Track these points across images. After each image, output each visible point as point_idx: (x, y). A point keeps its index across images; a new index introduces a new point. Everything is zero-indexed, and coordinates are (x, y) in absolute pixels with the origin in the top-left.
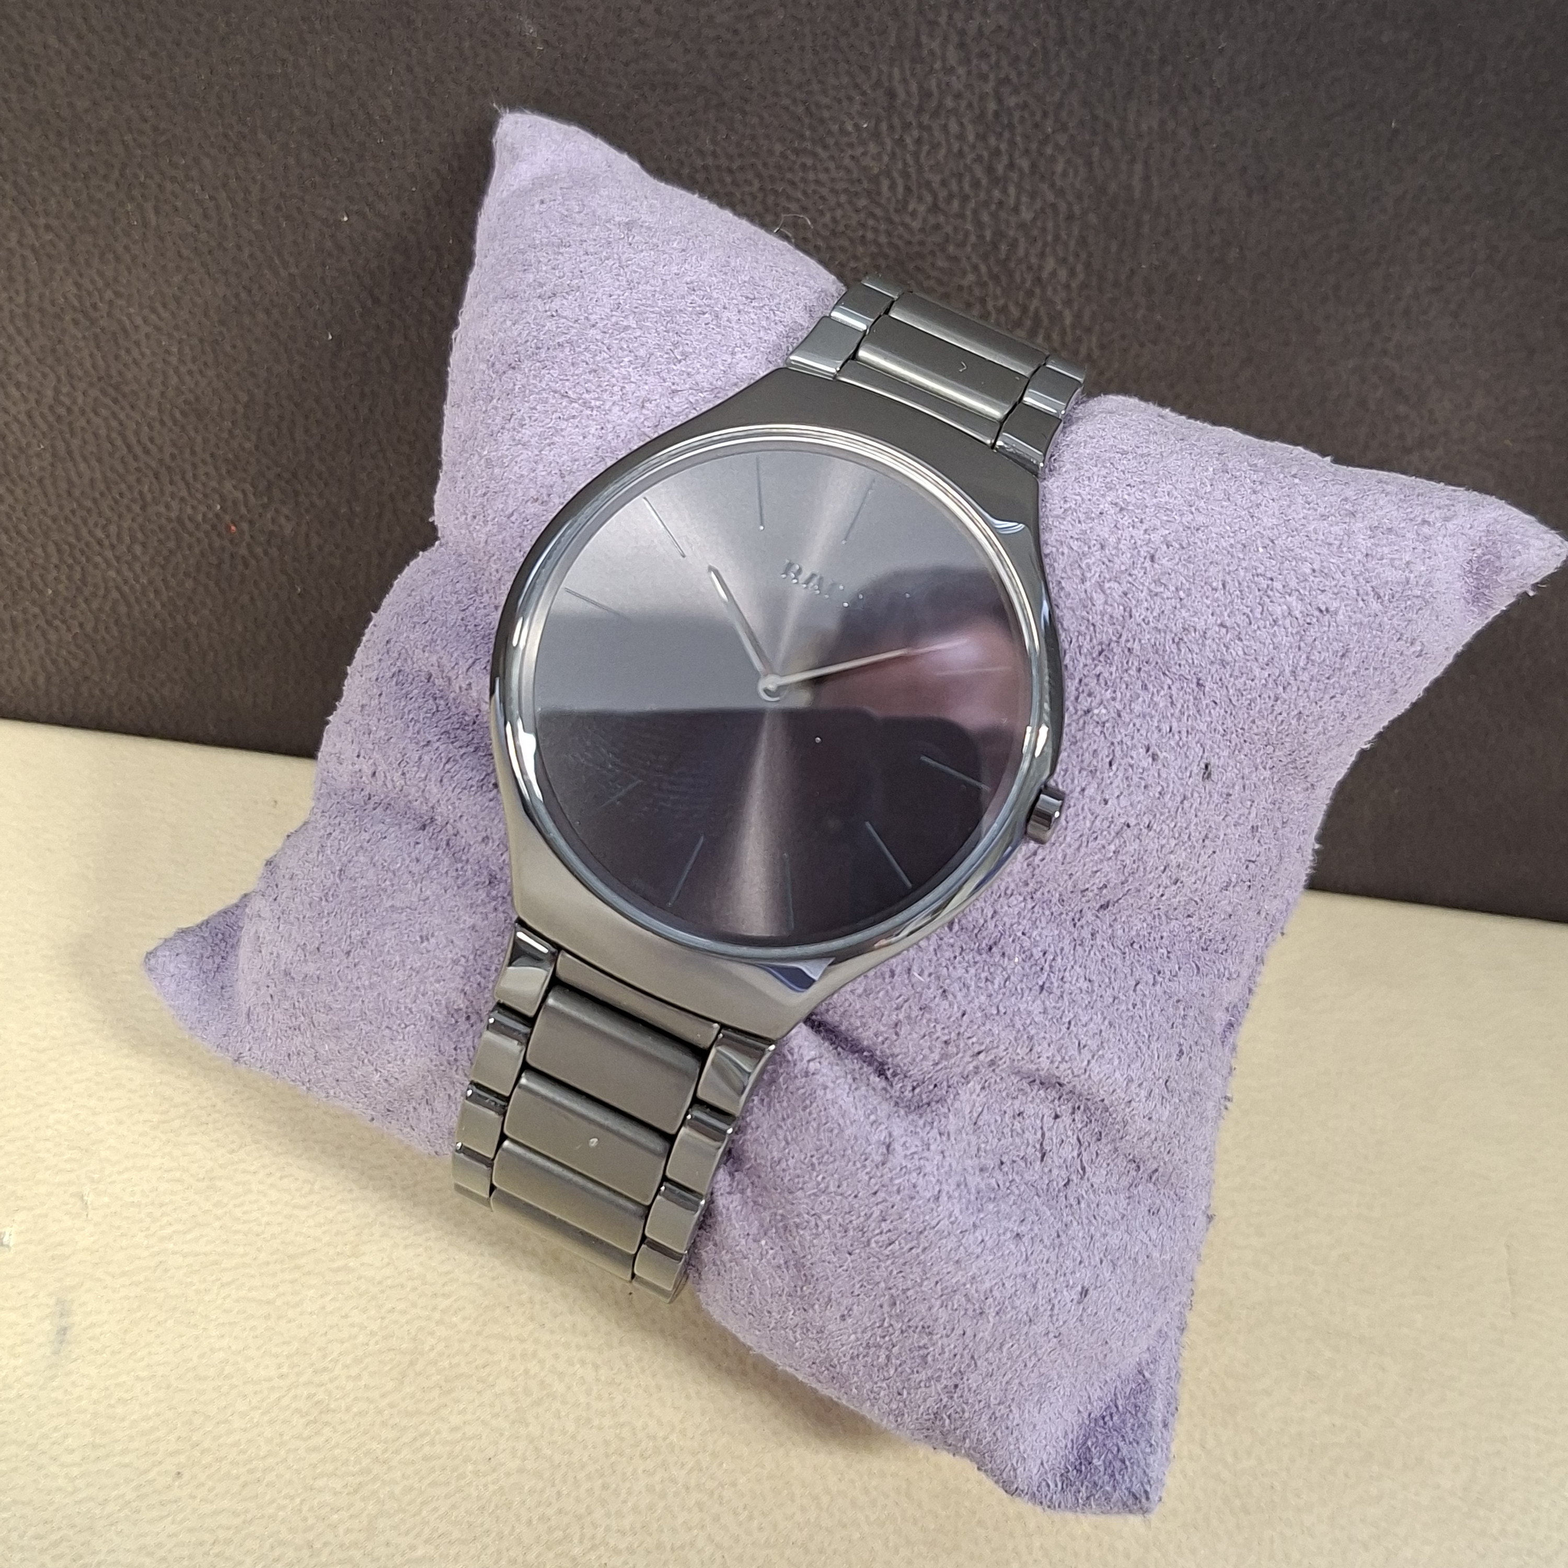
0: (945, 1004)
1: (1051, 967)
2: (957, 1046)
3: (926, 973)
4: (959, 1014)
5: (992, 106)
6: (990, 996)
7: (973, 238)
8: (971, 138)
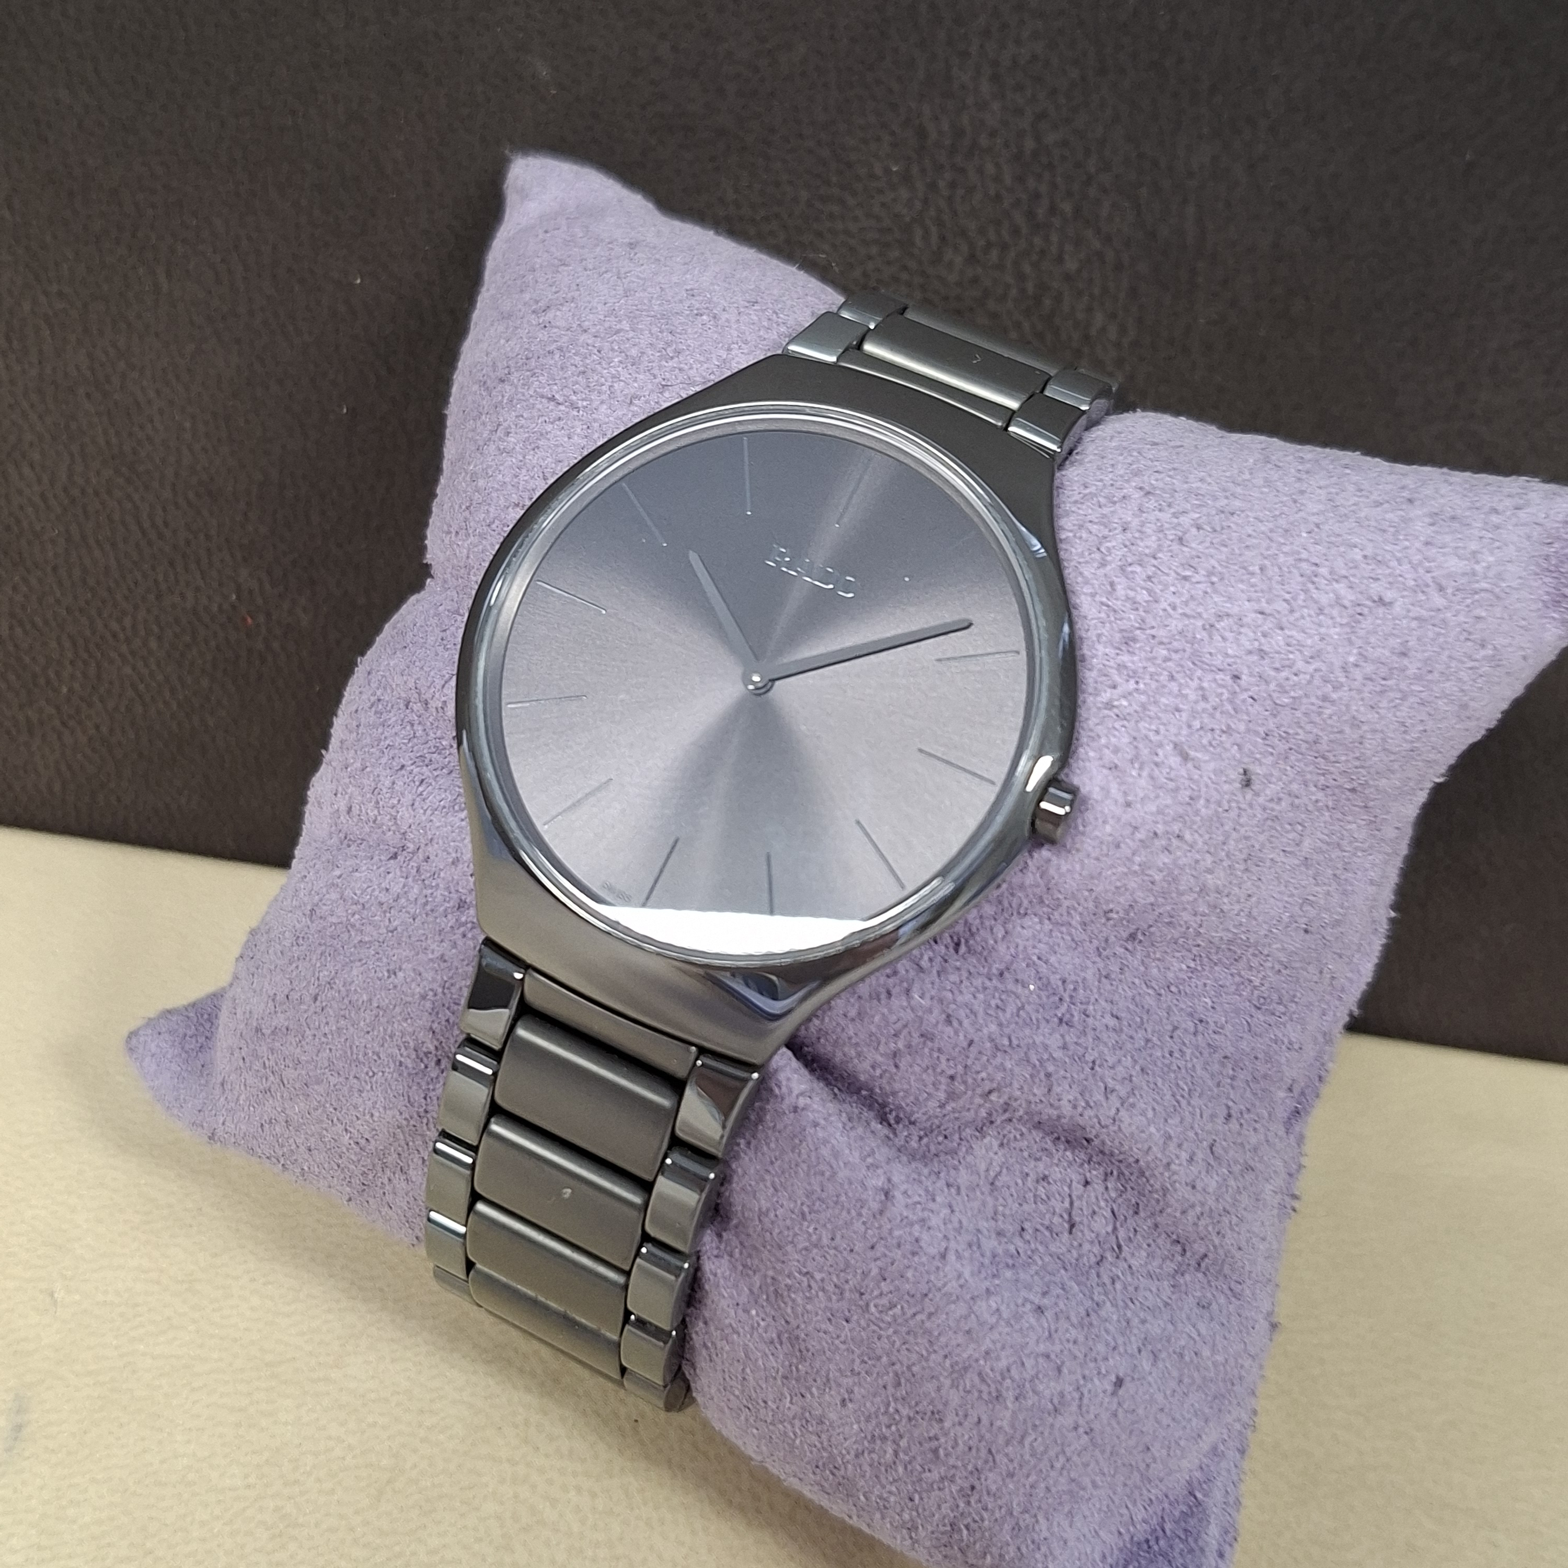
0: (949, 1030)
1: (1071, 997)
2: (965, 1082)
3: (928, 996)
4: (965, 1044)
5: (1029, 144)
6: (1000, 1025)
7: (1014, 292)
8: (1008, 180)
